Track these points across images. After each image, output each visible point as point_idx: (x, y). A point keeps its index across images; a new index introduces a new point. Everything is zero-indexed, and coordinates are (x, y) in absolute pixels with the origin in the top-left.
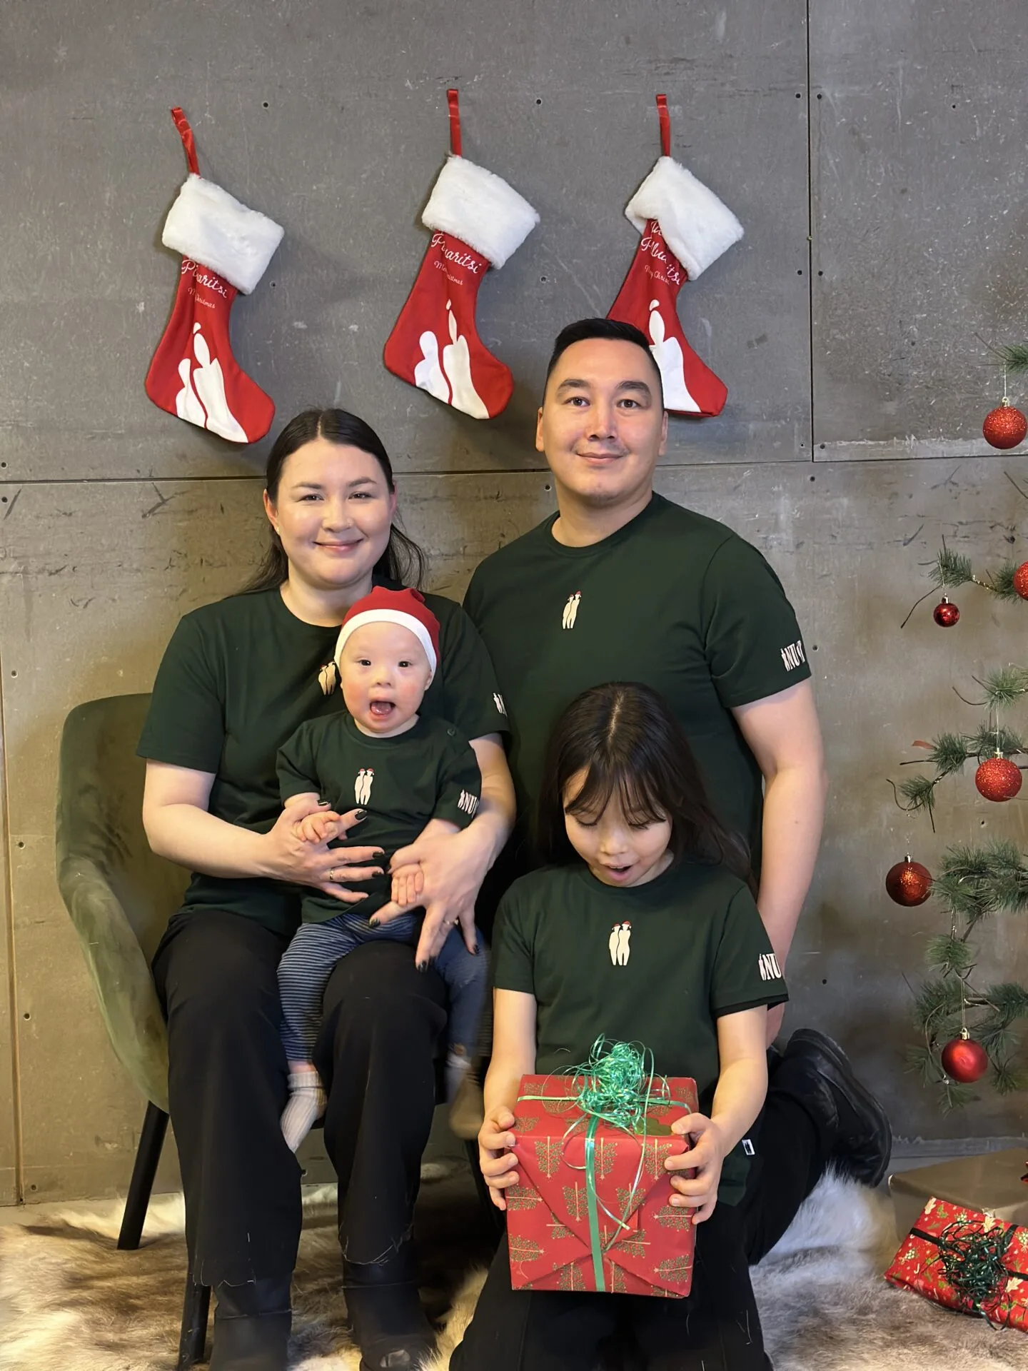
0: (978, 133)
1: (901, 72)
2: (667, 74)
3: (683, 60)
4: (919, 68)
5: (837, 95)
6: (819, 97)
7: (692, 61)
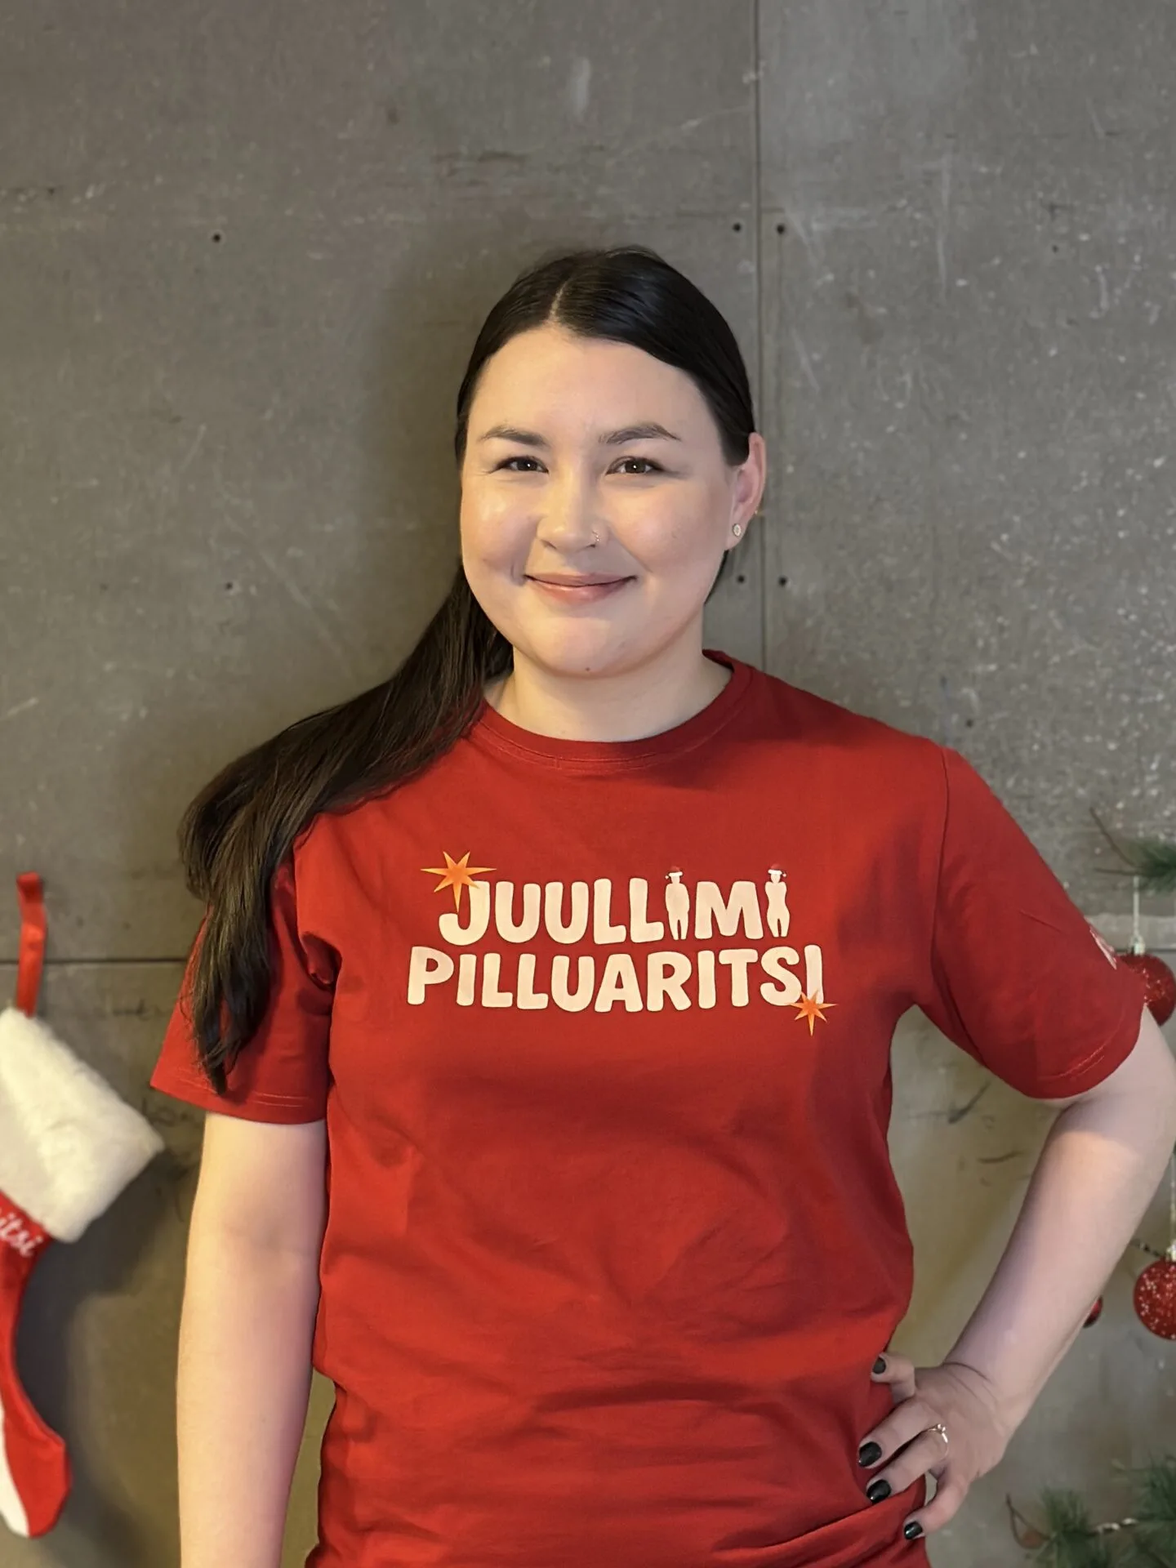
0: (1104, 304)
1: (946, 178)
2: (473, 183)
3: (504, 156)
4: (984, 170)
5: (816, 227)
6: (781, 229)
7: (521, 159)
